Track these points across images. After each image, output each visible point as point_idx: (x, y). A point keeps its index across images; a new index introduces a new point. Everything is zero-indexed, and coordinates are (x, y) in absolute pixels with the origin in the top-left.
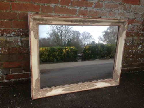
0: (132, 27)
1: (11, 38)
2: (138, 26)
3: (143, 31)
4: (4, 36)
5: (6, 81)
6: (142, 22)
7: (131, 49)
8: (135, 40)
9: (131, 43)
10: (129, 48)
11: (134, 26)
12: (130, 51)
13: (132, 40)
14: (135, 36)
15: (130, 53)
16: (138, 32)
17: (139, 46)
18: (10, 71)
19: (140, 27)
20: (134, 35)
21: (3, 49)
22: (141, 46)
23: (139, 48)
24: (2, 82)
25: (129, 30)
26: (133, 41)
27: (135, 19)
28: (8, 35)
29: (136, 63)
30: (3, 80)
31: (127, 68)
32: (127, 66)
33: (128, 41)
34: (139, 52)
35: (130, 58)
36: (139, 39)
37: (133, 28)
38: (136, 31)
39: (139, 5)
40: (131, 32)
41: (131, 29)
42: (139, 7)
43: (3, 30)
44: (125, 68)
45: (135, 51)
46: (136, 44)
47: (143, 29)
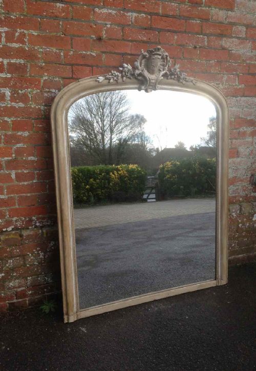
0: (235, 188)
2: (245, 186)
3: (254, 192)
6: (249, 179)
7: (241, 223)
8: (244, 208)
9: (238, 212)
10: (238, 221)
11: (237, 187)
12: (240, 225)
13: (238, 208)
14: (243, 202)
15: (242, 229)
16: (247, 195)
17: (253, 216)
19: (247, 188)
20: (241, 199)
22: (255, 215)
23: (254, 219)
25: (231, 194)
26: (241, 209)
27: (236, 177)
31: (242, 255)
32: (242, 252)
33: (234, 210)
34: (255, 225)
35: (244, 237)
37: (237, 189)
38: (242, 194)
39: (238, 157)
40: (235, 197)
41: (234, 191)
42: (239, 159)
44: (240, 256)
45: (248, 224)
46: (247, 214)
47: (253, 189)
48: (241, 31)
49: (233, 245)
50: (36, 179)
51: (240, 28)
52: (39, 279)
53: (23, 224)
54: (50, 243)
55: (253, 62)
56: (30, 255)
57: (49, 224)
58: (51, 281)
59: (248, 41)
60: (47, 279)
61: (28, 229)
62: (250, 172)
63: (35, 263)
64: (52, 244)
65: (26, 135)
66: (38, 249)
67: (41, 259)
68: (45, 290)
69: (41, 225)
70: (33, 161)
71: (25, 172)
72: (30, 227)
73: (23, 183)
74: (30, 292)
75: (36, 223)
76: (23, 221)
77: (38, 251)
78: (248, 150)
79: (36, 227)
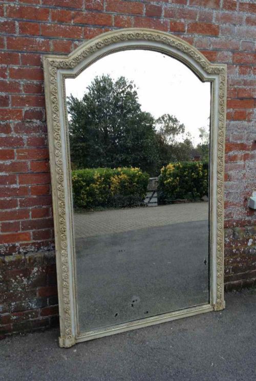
0: (228, 212)
1: (50, 253)
2: (238, 210)
3: (248, 216)
4: (41, 250)
5: (41, 318)
6: (242, 203)
7: (235, 248)
8: (238, 233)
10: (232, 246)
11: (230, 211)
12: (234, 250)
13: (232, 233)
14: (237, 226)
15: (236, 254)
16: (241, 219)
17: (248, 240)
18: (48, 302)
19: (241, 212)
20: (235, 224)
21: (40, 268)
22: (251, 240)
23: (250, 244)
24: (35, 321)
26: (234, 234)
27: (228, 201)
28: (46, 248)
29: (253, 270)
30: (38, 317)
31: (238, 281)
32: (237, 278)
33: (227, 235)
34: (250, 251)
35: (239, 262)
36: (244, 230)
37: (230, 213)
38: (236, 218)
39: (230, 180)
40: (228, 221)
41: (227, 215)
42: (230, 183)
43: (40, 243)
44: (235, 282)
45: (242, 250)
46: (241, 239)
47: (247, 213)
48: (227, 57)
49: (228, 271)
50: (19, 206)
51: (226, 53)
52: (23, 304)
53: (7, 250)
54: (33, 269)
55: (241, 87)
56: (14, 281)
57: (32, 250)
58: (36, 307)
59: (235, 66)
60: (31, 304)
61: (12, 255)
62: (243, 196)
63: (18, 289)
64: (35, 271)
65: (8, 164)
66: (21, 275)
67: (25, 285)
68: (30, 316)
69: (25, 251)
70: (16, 188)
71: (8, 199)
72: (13, 254)
73: (6, 210)
74: (15, 317)
75: (19, 249)
76: (6, 248)
77: (21, 277)
78: (240, 174)
79: (19, 253)
